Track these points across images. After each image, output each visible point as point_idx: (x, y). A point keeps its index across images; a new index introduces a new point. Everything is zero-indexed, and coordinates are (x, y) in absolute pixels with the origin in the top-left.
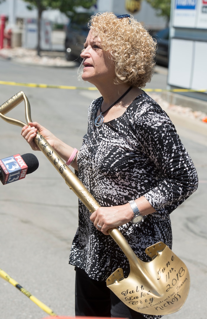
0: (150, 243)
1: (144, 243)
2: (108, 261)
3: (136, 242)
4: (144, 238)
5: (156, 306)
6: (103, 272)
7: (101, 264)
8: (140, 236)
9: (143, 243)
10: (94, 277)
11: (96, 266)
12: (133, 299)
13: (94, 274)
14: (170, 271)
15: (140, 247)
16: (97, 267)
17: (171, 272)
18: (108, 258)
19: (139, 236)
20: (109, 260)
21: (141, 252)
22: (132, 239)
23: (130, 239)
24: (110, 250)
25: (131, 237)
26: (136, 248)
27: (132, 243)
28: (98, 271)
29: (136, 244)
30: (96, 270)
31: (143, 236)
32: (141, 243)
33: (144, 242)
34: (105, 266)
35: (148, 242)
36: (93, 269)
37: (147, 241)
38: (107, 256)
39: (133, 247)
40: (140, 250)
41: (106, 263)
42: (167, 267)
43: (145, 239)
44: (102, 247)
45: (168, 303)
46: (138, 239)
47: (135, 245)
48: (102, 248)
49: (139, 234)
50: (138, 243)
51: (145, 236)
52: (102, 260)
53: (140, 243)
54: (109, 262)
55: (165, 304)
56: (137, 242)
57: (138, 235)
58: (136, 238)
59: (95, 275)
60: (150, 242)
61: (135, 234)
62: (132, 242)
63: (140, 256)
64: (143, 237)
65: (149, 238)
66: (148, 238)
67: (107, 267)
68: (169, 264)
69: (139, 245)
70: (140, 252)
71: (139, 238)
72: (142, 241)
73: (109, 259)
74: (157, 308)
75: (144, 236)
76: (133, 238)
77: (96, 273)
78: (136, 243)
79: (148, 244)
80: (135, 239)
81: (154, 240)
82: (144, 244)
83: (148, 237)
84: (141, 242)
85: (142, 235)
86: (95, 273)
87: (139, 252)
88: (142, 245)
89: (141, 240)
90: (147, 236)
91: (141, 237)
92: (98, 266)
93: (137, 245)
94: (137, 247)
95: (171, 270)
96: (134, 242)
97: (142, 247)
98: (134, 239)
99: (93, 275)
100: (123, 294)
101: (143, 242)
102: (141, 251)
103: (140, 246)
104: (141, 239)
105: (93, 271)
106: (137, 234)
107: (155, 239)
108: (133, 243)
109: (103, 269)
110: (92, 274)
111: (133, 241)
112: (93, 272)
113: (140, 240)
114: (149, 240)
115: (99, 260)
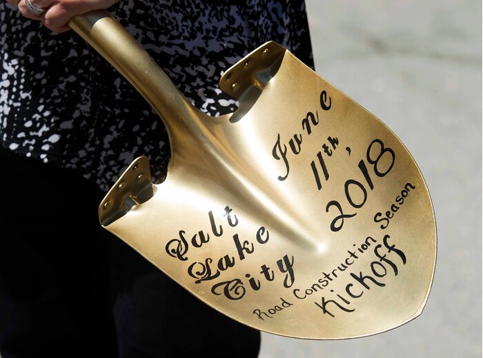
0: (235, 30)
1: (214, 32)
2: (86, 99)
3: (186, 34)
4: (210, 15)
5: (317, 296)
6: (68, 136)
7: (59, 105)
8: (195, 10)
9: (211, 35)
10: (32, 148)
11: (37, 112)
12: (218, 274)
13: (30, 138)
14: (325, 147)
15: (202, 50)
16: (41, 114)
17: (330, 155)
18: (85, 90)
19: (192, 12)
20: (88, 97)
21: (209, 67)
22: (170, 27)
23: (162, 28)
24: (90, 64)
25: (163, 19)
26: (188, 55)
27: (173, 41)
28: (45, 128)
29: (186, 42)
30: (38, 125)
31: (206, 8)
32: (205, 33)
33: (211, 29)
34: (76, 114)
35: (228, 27)
36: (25, 122)
37: (224, 24)
38: (83, 84)
39: (177, 52)
40: (205, 61)
41: (79, 105)
42: (309, 132)
43: (214, 20)
44: (58, 45)
45: (361, 280)
46: (189, 23)
47: (182, 46)
48: (56, 49)
49: (190, 5)
50: (193, 36)
51: (214, 8)
52: (60, 90)
53: (199, 36)
54: (89, 104)
55: (351, 285)
56: (188, 36)
57: (189, 10)
58: (184, 19)
59: (33, 142)
60: (235, 26)
61: (178, 8)
62: (172, 38)
63: (208, 80)
64: (207, 12)
65: (228, 11)
66: (225, 14)
67: (81, 117)
68: (315, 123)
69: (199, 41)
70: (206, 67)
71: (194, 19)
72: (205, 27)
73: (87, 93)
74: (324, 304)
75: (210, 8)
76: (171, 23)
77: (40, 134)
78: (185, 38)
79: (227, 34)
80: (180, 24)
81: (246, 17)
82: (216, 37)
83: (226, 8)
84: (204, 29)
85: (202, 6)
86: (35, 137)
87: (201, 69)
88: (210, 42)
89: (200, 24)
90: (219, 8)
91: (198, 12)
92: (44, 110)
93: (190, 45)
94: (191, 52)
95: (329, 144)
96: (178, 37)
97: (209, 49)
98: (177, 25)
99: (27, 142)
100: (173, 251)
101: (208, 31)
102: (210, 63)
103: (202, 44)
104: (203, 19)
105: (27, 130)
106: (184, 7)
107: (248, 10)
108: (177, 41)
109: (67, 125)
110: (23, 139)
111: (175, 33)
112: (27, 134)
113: (196, 24)
114: (232, 20)
115: (50, 91)
